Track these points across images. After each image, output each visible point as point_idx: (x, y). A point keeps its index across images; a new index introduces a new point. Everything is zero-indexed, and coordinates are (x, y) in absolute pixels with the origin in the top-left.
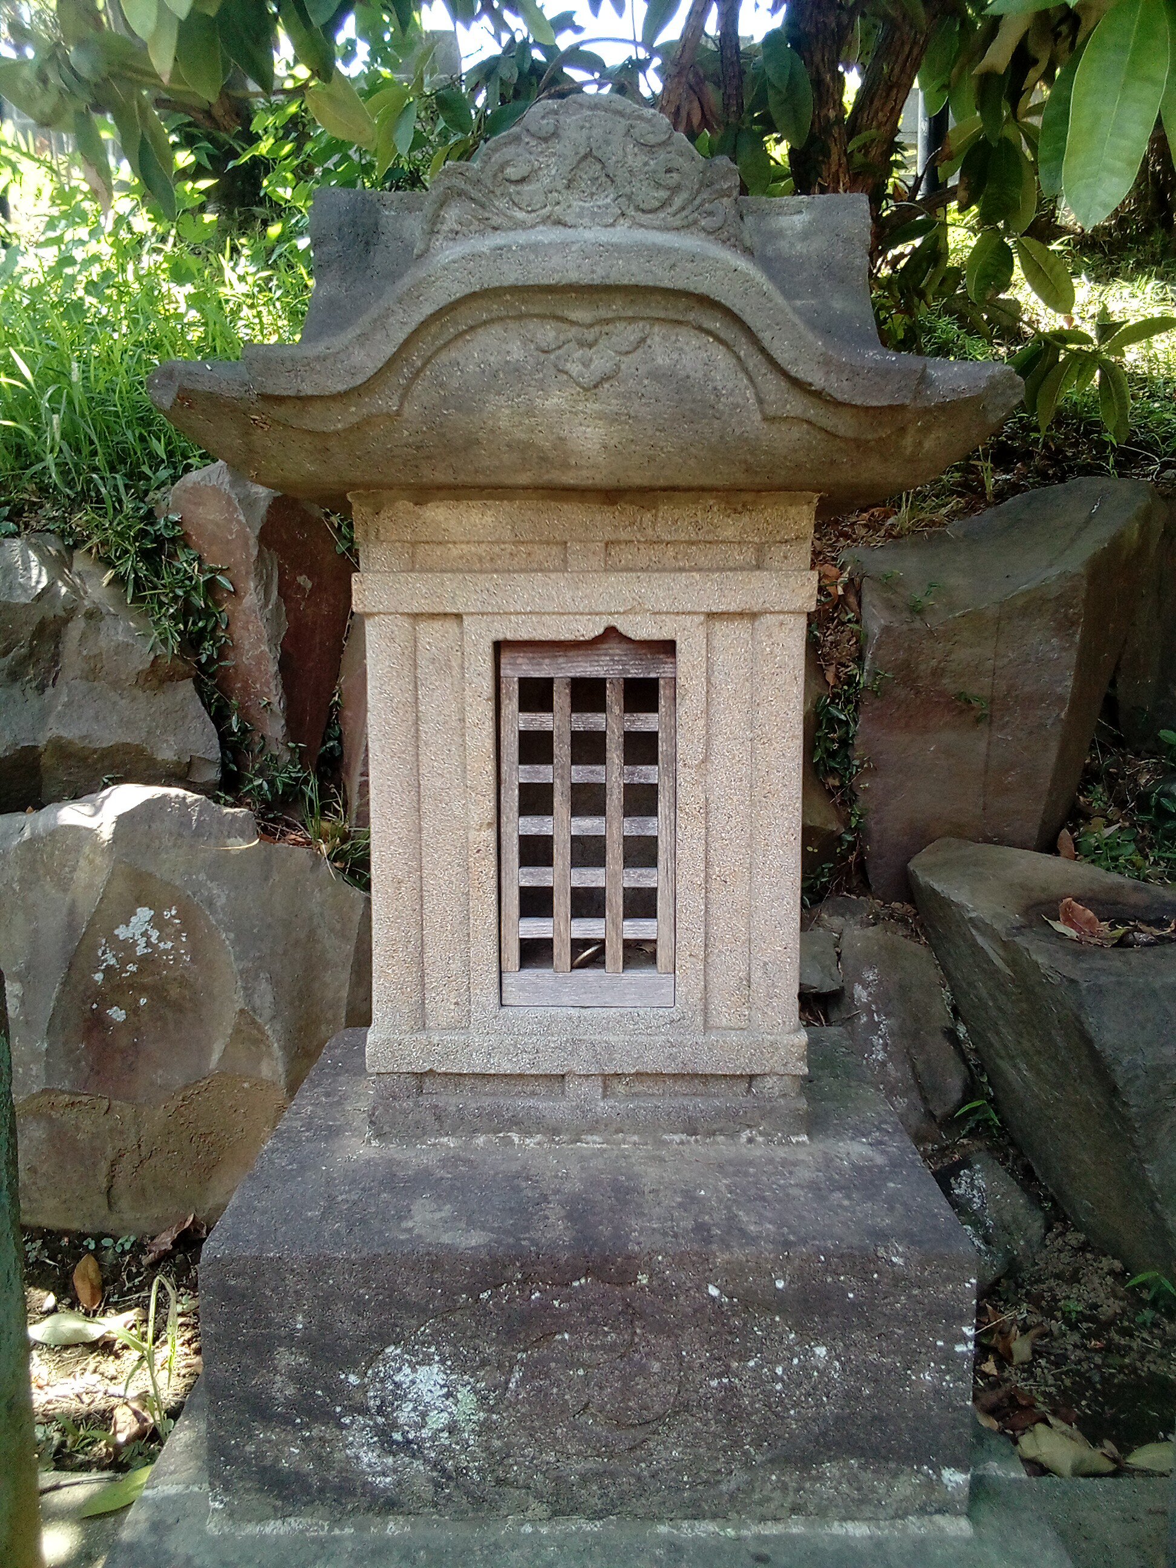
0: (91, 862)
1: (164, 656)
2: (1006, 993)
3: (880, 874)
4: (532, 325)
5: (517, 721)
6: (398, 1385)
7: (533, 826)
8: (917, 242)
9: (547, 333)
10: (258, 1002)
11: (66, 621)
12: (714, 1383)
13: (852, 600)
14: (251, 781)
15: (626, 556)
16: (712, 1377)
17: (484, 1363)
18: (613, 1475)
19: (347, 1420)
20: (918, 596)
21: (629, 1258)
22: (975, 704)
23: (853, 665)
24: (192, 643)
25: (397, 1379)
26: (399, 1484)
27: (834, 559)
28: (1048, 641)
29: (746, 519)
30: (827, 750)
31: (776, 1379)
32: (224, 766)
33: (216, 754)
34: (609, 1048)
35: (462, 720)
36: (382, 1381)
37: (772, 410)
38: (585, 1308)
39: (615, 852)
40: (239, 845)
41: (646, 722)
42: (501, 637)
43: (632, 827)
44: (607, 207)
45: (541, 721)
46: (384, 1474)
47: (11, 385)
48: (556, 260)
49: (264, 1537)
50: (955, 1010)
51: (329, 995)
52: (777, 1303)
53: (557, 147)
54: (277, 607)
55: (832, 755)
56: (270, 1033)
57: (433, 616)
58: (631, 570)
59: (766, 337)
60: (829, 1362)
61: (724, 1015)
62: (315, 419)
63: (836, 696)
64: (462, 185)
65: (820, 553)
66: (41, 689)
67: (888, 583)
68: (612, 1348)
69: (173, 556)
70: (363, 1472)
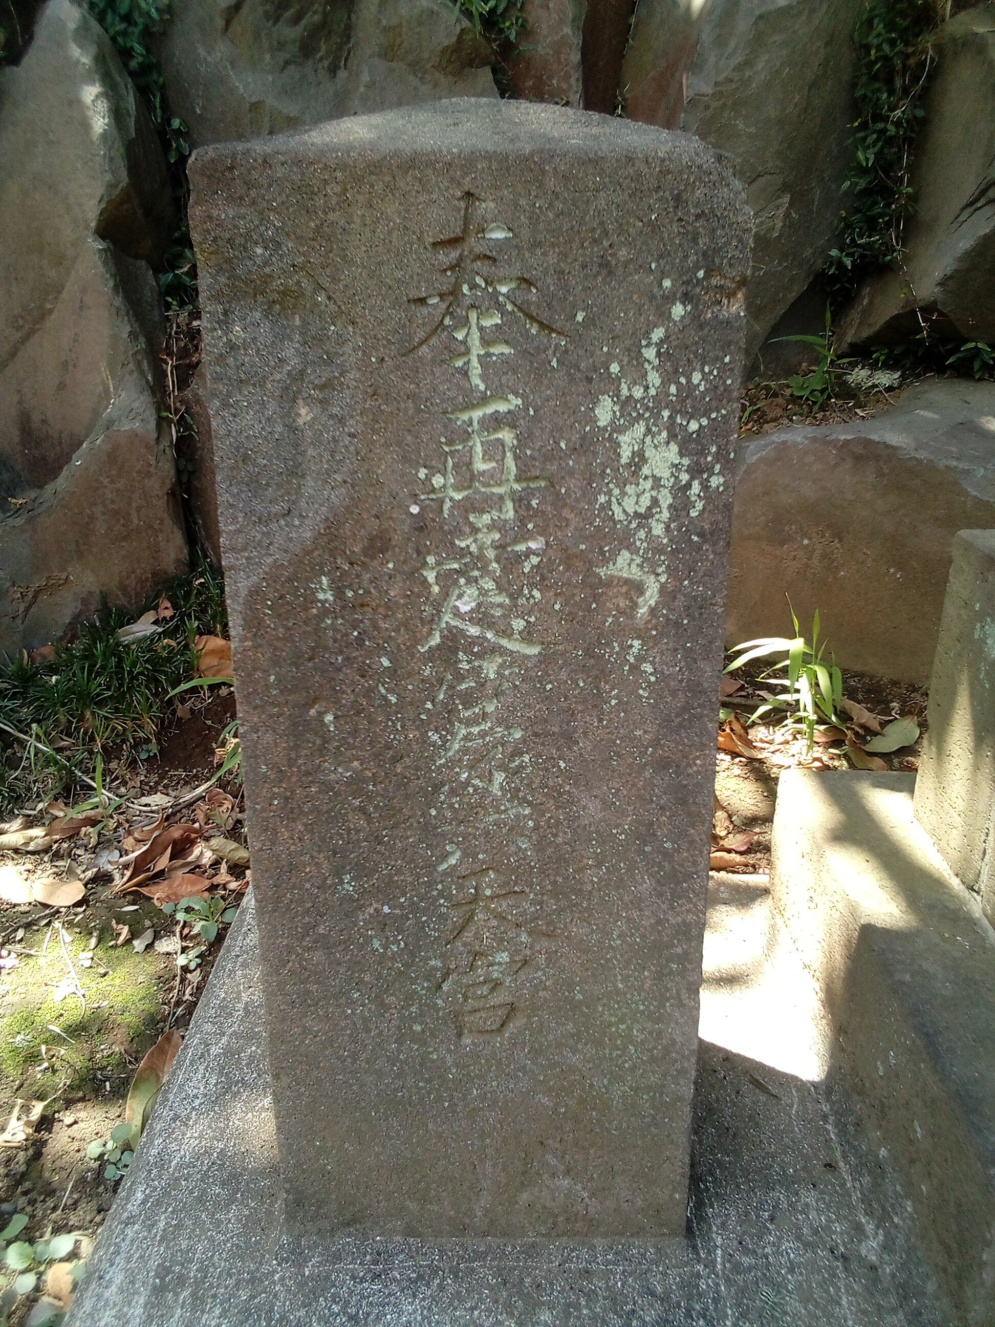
1: (468, 32)
66: (333, 70)
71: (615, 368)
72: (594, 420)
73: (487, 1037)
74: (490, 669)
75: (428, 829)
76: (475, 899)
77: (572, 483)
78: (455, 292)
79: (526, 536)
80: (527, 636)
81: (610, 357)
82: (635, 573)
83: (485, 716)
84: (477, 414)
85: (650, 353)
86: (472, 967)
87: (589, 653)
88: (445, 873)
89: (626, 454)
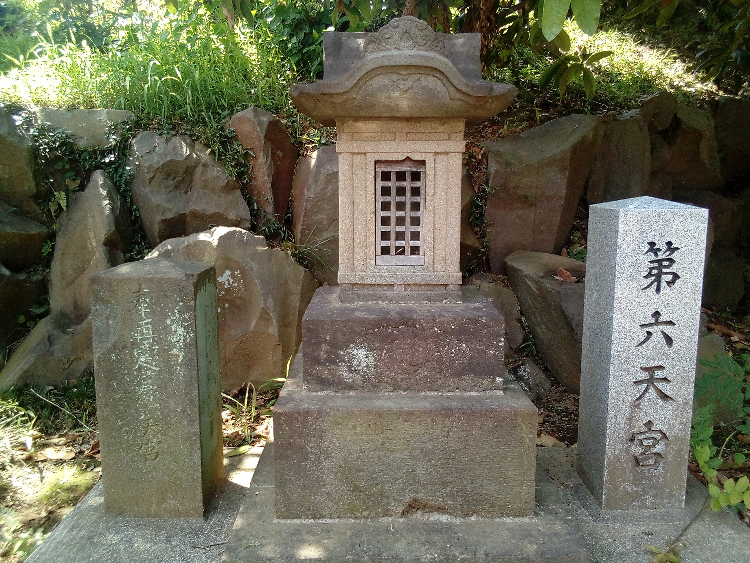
0: (210, 253)
1: (231, 180)
2: (537, 301)
3: (495, 264)
4: (391, 75)
5: (381, 184)
6: (353, 355)
7: (385, 214)
8: (511, 24)
9: (395, 77)
10: (268, 306)
11: (195, 167)
12: (436, 354)
13: (485, 161)
14: (261, 228)
15: (412, 136)
16: (435, 352)
17: (376, 349)
18: (409, 379)
19: (340, 364)
20: (509, 158)
21: (414, 320)
22: (530, 199)
23: (485, 185)
24: (240, 176)
25: (353, 353)
26: (353, 381)
27: (478, 145)
28: (556, 176)
29: (445, 126)
30: (475, 217)
31: (452, 353)
32: (251, 222)
33: (249, 217)
34: (407, 276)
35: (366, 183)
36: (349, 354)
37: (452, 97)
38: (402, 334)
39: (408, 221)
40: (260, 249)
41: (417, 184)
42: (377, 159)
43: (413, 214)
44: (410, 45)
45: (388, 184)
46: (349, 379)
47: (171, 79)
48: (398, 59)
49: (317, 396)
50: (521, 312)
51: (292, 304)
52: (451, 333)
53: (398, 30)
54: (271, 162)
55: (477, 219)
56: (272, 316)
57: (358, 153)
58: (413, 140)
59: (451, 78)
60: (466, 348)
61: (439, 267)
62: (334, 99)
63: (478, 196)
64: (374, 39)
65: (473, 143)
66: (186, 192)
67: (498, 154)
68: (409, 344)
69: (232, 143)
70: (344, 378)
71: (170, 314)
72: (166, 323)
73: (152, 461)
74: (149, 373)
75: (137, 410)
76: (148, 426)
77: (163, 335)
78: (139, 300)
79: (155, 345)
80: (156, 366)
81: (169, 312)
82: (177, 353)
83: (148, 383)
84: (144, 322)
85: (176, 311)
86: (148, 443)
87: (169, 369)
88: (141, 420)
89: (173, 330)
